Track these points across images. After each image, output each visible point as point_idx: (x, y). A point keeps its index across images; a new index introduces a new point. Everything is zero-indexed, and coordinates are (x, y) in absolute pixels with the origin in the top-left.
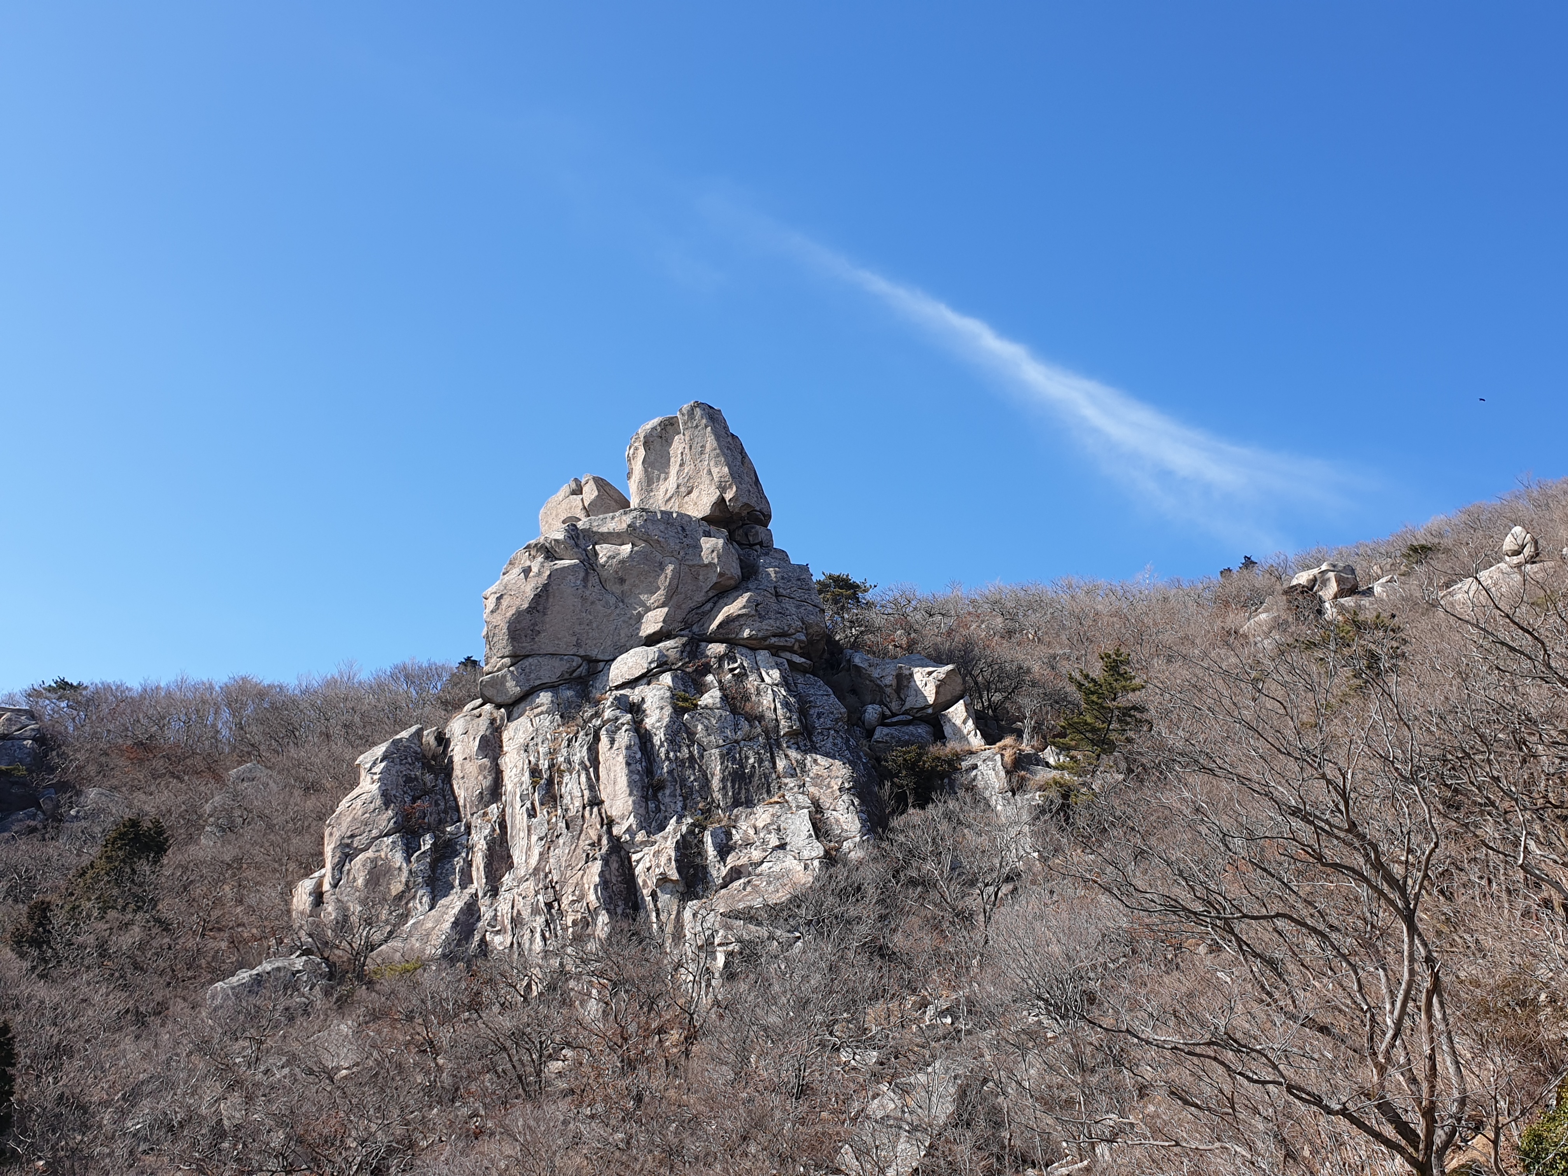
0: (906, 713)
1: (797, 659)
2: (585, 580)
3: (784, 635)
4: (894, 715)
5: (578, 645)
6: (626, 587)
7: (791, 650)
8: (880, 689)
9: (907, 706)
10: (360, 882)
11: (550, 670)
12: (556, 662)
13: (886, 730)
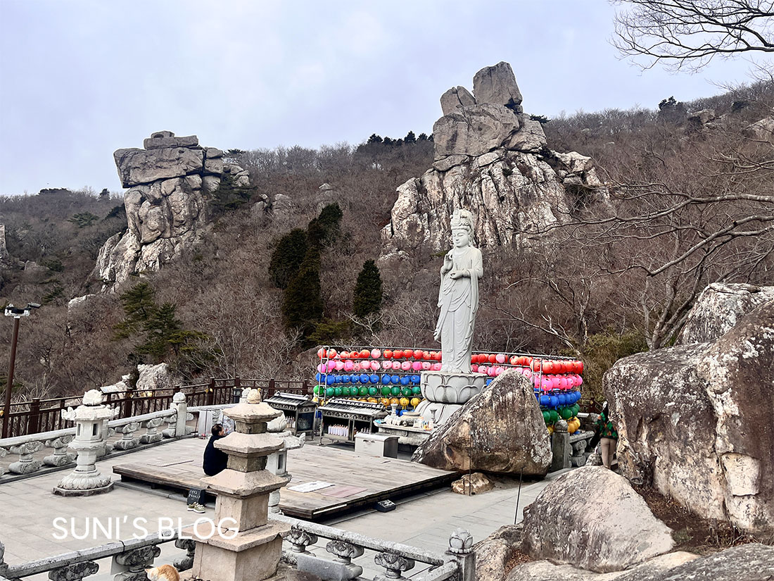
0: (574, 172)
1: (540, 156)
2: (468, 129)
3: (536, 148)
4: (569, 174)
5: (466, 152)
6: (482, 131)
7: (537, 153)
8: (565, 165)
9: (574, 170)
10: (406, 228)
11: (458, 160)
12: (459, 157)
13: (568, 179)
